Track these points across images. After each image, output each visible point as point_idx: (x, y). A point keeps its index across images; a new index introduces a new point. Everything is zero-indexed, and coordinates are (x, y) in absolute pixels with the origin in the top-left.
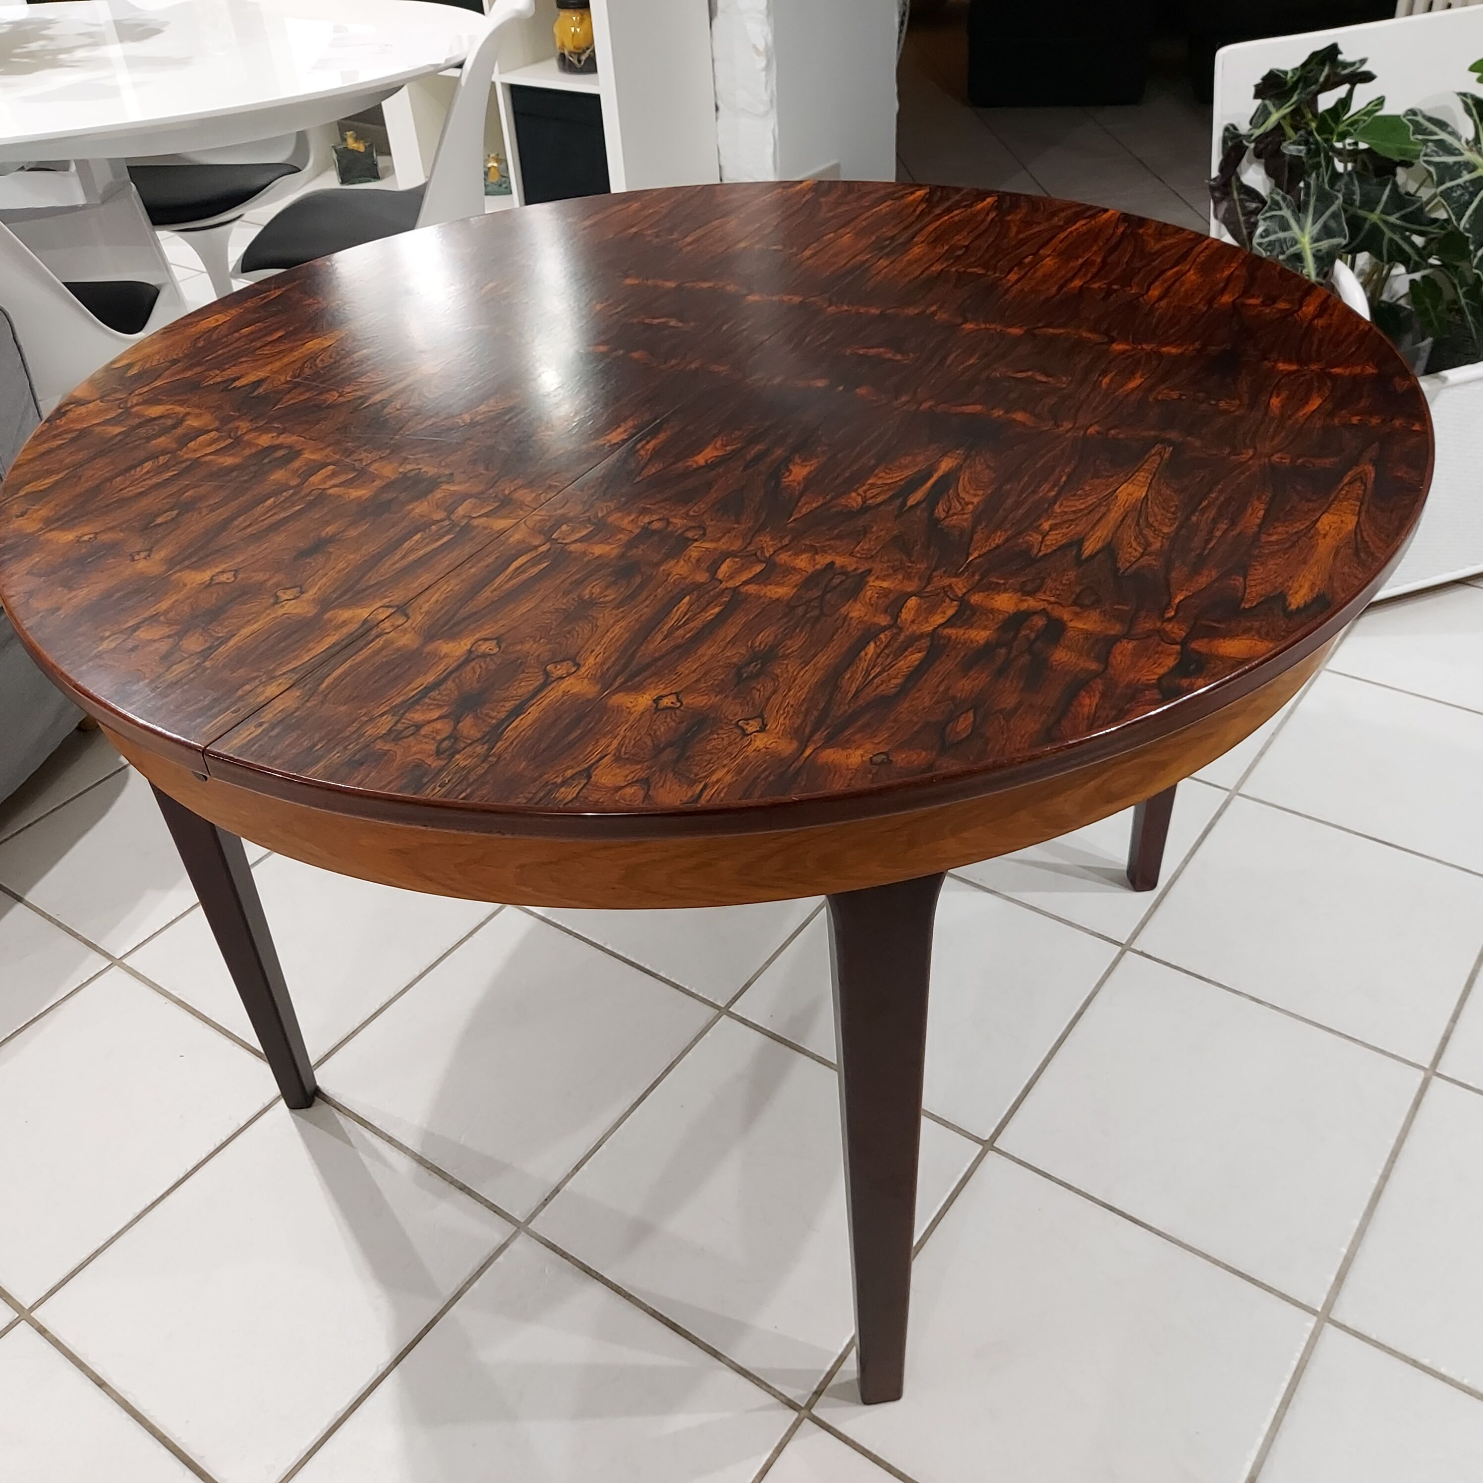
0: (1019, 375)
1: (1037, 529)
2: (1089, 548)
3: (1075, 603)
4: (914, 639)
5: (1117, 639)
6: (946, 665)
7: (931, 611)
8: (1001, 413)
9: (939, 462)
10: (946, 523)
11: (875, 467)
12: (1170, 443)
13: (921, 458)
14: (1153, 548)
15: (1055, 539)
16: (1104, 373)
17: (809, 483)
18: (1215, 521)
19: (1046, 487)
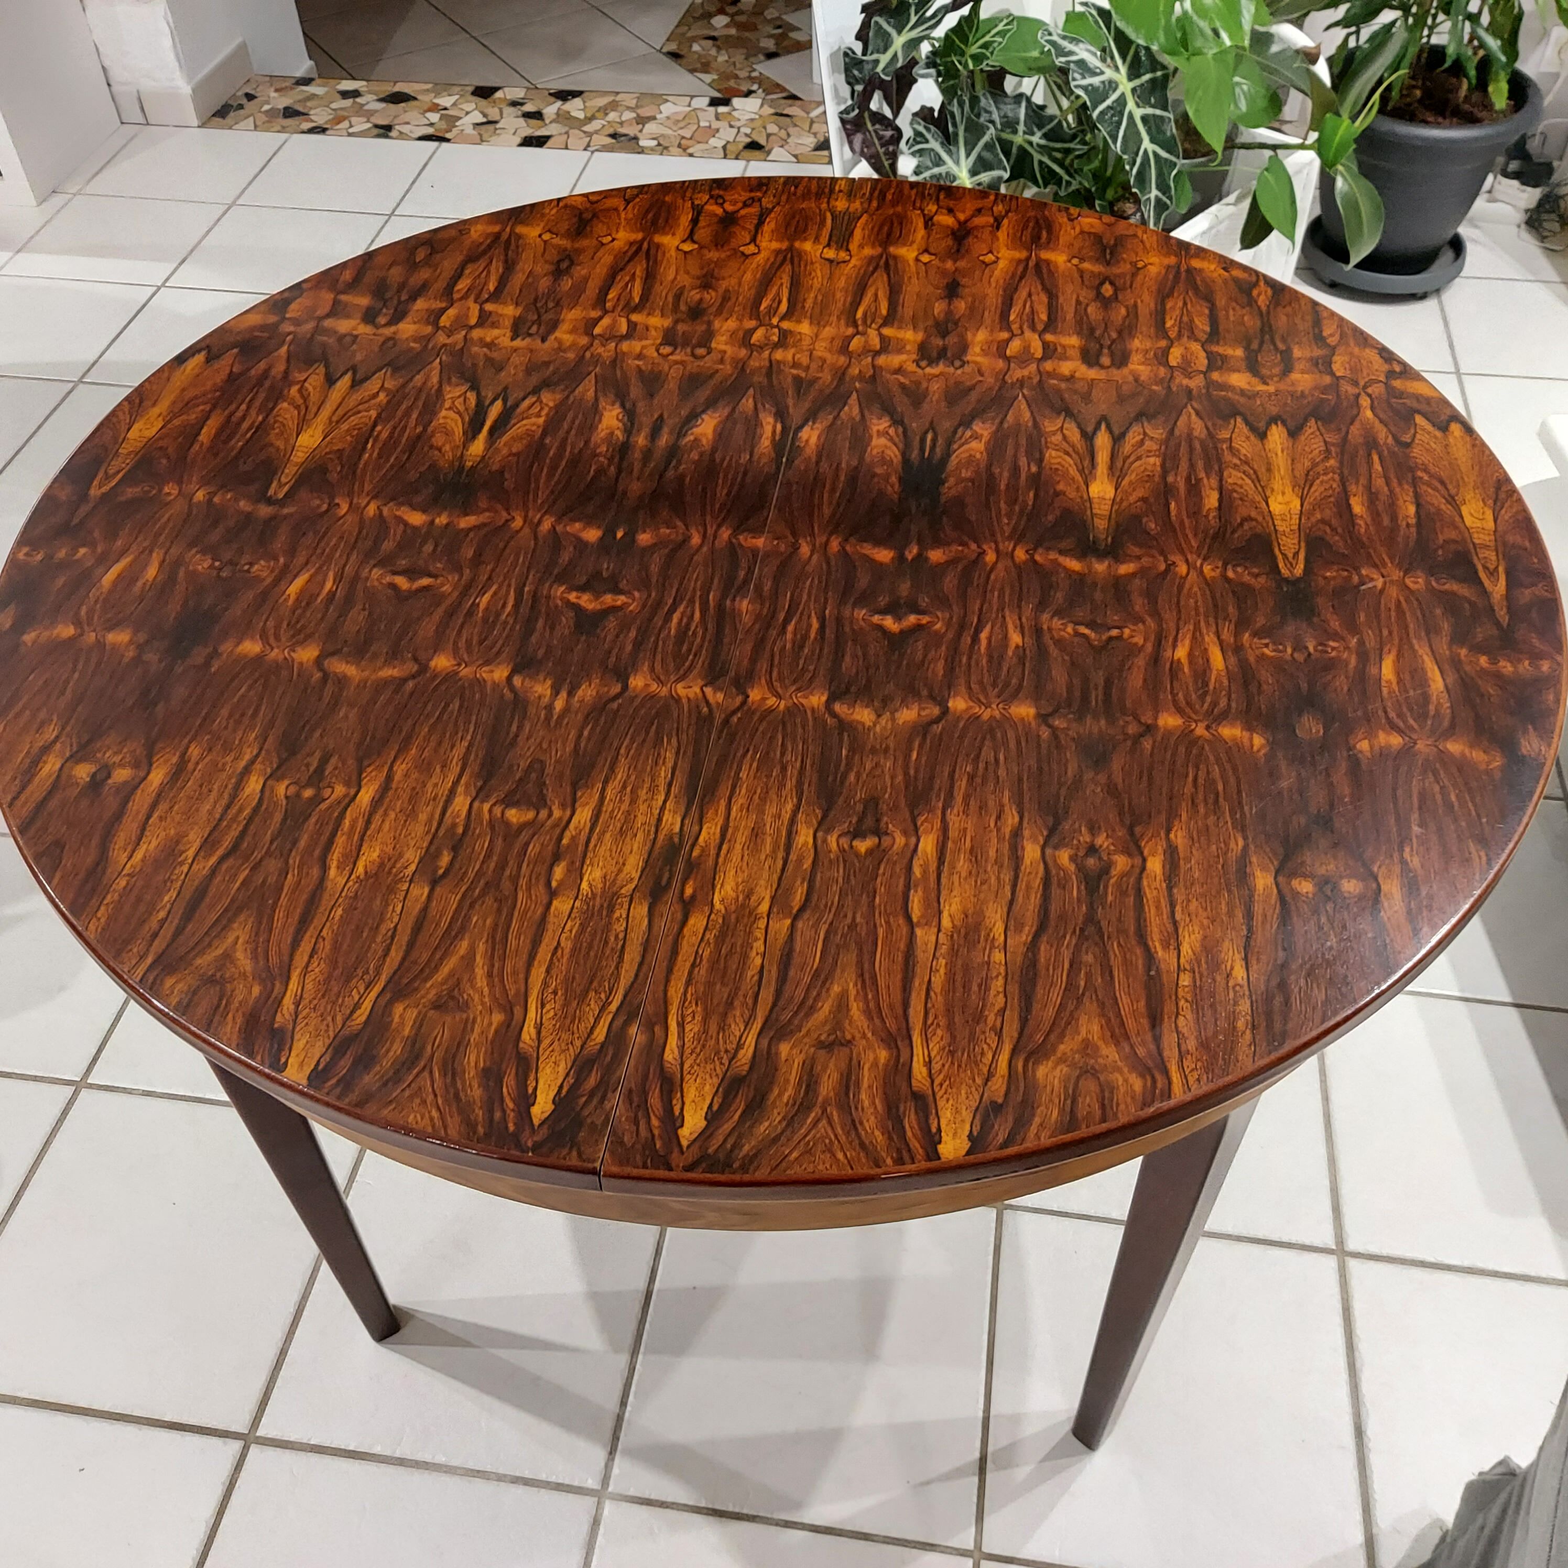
0: (425, 581)
1: (388, 392)
2: (347, 378)
3: (356, 337)
4: (465, 297)
5: (328, 316)
6: (440, 285)
7: (457, 318)
8: (437, 521)
9: (487, 449)
10: (464, 388)
11: (544, 434)
12: (270, 501)
13: (505, 451)
14: (297, 387)
15: (373, 385)
16: (332, 595)
17: (595, 411)
18: (244, 418)
19: (384, 435)
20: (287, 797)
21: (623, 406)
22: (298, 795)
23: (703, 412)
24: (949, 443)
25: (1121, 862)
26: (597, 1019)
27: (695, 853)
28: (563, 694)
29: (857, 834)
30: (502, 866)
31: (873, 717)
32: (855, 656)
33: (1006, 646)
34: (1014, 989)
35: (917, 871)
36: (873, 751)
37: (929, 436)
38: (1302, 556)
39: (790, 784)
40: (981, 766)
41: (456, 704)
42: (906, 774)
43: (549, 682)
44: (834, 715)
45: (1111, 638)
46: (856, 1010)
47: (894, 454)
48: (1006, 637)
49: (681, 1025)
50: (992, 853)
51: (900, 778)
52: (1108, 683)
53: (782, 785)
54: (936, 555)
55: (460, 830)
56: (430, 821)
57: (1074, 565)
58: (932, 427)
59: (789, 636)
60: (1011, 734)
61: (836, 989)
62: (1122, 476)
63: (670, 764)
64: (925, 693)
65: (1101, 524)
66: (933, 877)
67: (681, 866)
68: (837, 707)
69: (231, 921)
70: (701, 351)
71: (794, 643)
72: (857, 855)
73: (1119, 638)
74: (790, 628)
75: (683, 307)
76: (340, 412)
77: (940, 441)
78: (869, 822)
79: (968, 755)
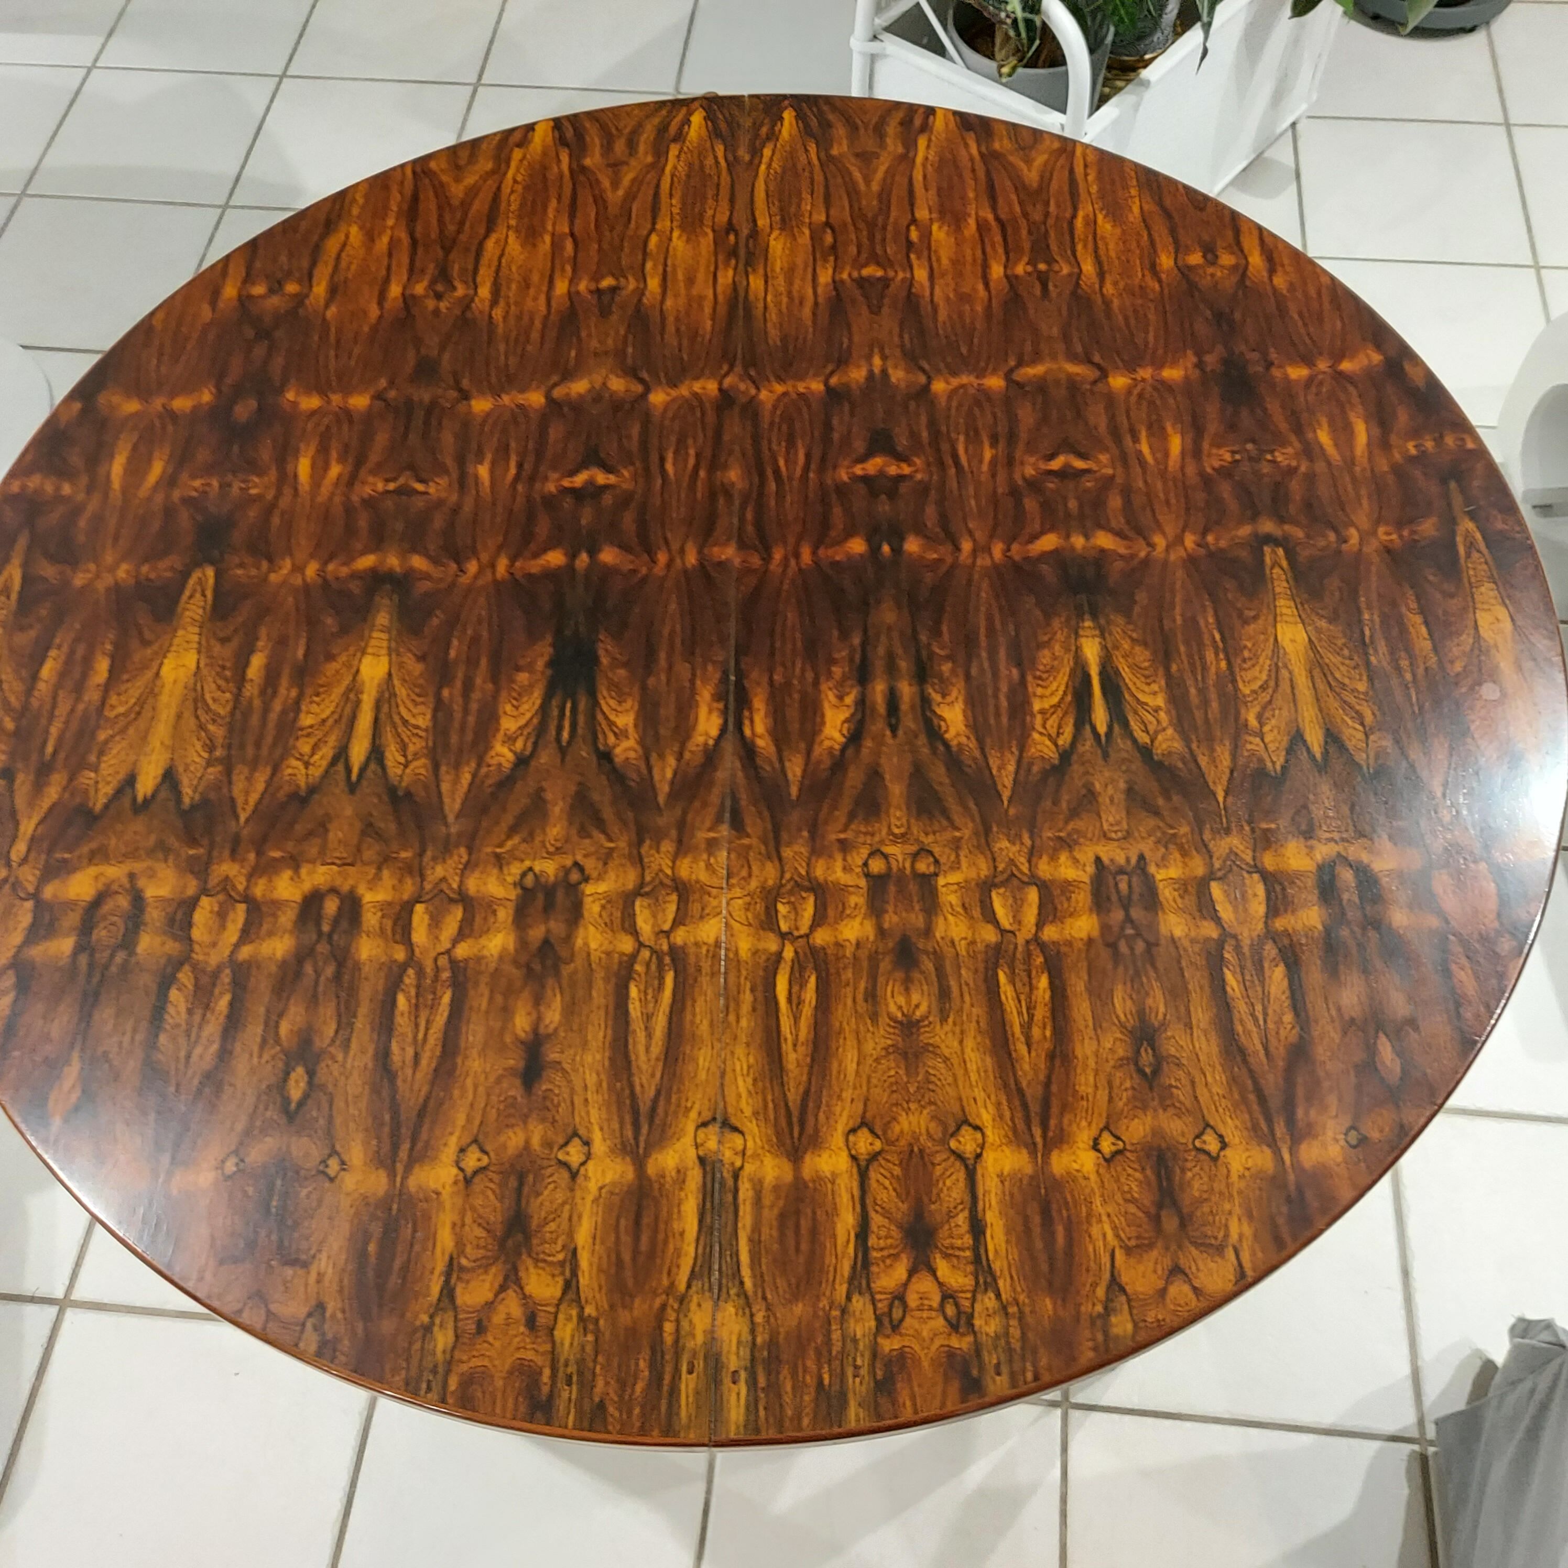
0: (1054, 466)
3: (1357, 833)
4: (1258, 948)
6: (1313, 974)
8: (1082, 540)
9: (1078, 649)
10: (1158, 751)
12: (1274, 541)
13: (1057, 648)
15: (1274, 738)
16: (1135, 437)
17: (976, 731)
18: (1394, 659)
21: (946, 745)
23: (843, 750)
24: (541, 730)
25: (419, 289)
26: (771, 159)
27: (733, 262)
28: (877, 370)
29: (614, 290)
30: (871, 238)
31: (609, 384)
32: (629, 437)
33: (493, 464)
34: (503, 205)
35: (568, 268)
36: (606, 353)
37: (565, 735)
39: (671, 319)
40: (519, 351)
41: (964, 350)
42: (579, 339)
43: (893, 380)
44: (641, 381)
45: (394, 479)
46: (606, 183)
47: (607, 703)
48: (492, 472)
49: (717, 162)
50: (514, 286)
51: (584, 334)
52: (405, 436)
53: (677, 319)
54: (555, 558)
55: (913, 256)
56: (938, 260)
57: (418, 562)
58: (563, 751)
59: (692, 452)
60: (494, 380)
61: (621, 192)
62: (349, 689)
63: (769, 325)
64: (566, 409)
65: (382, 618)
66: (558, 266)
67: (742, 252)
68: (639, 388)
70: (877, 866)
71: (687, 448)
72: (613, 275)
73: (387, 481)
74: (692, 461)
75: (928, 965)
76: (1285, 686)
77: (553, 732)
78: (606, 299)
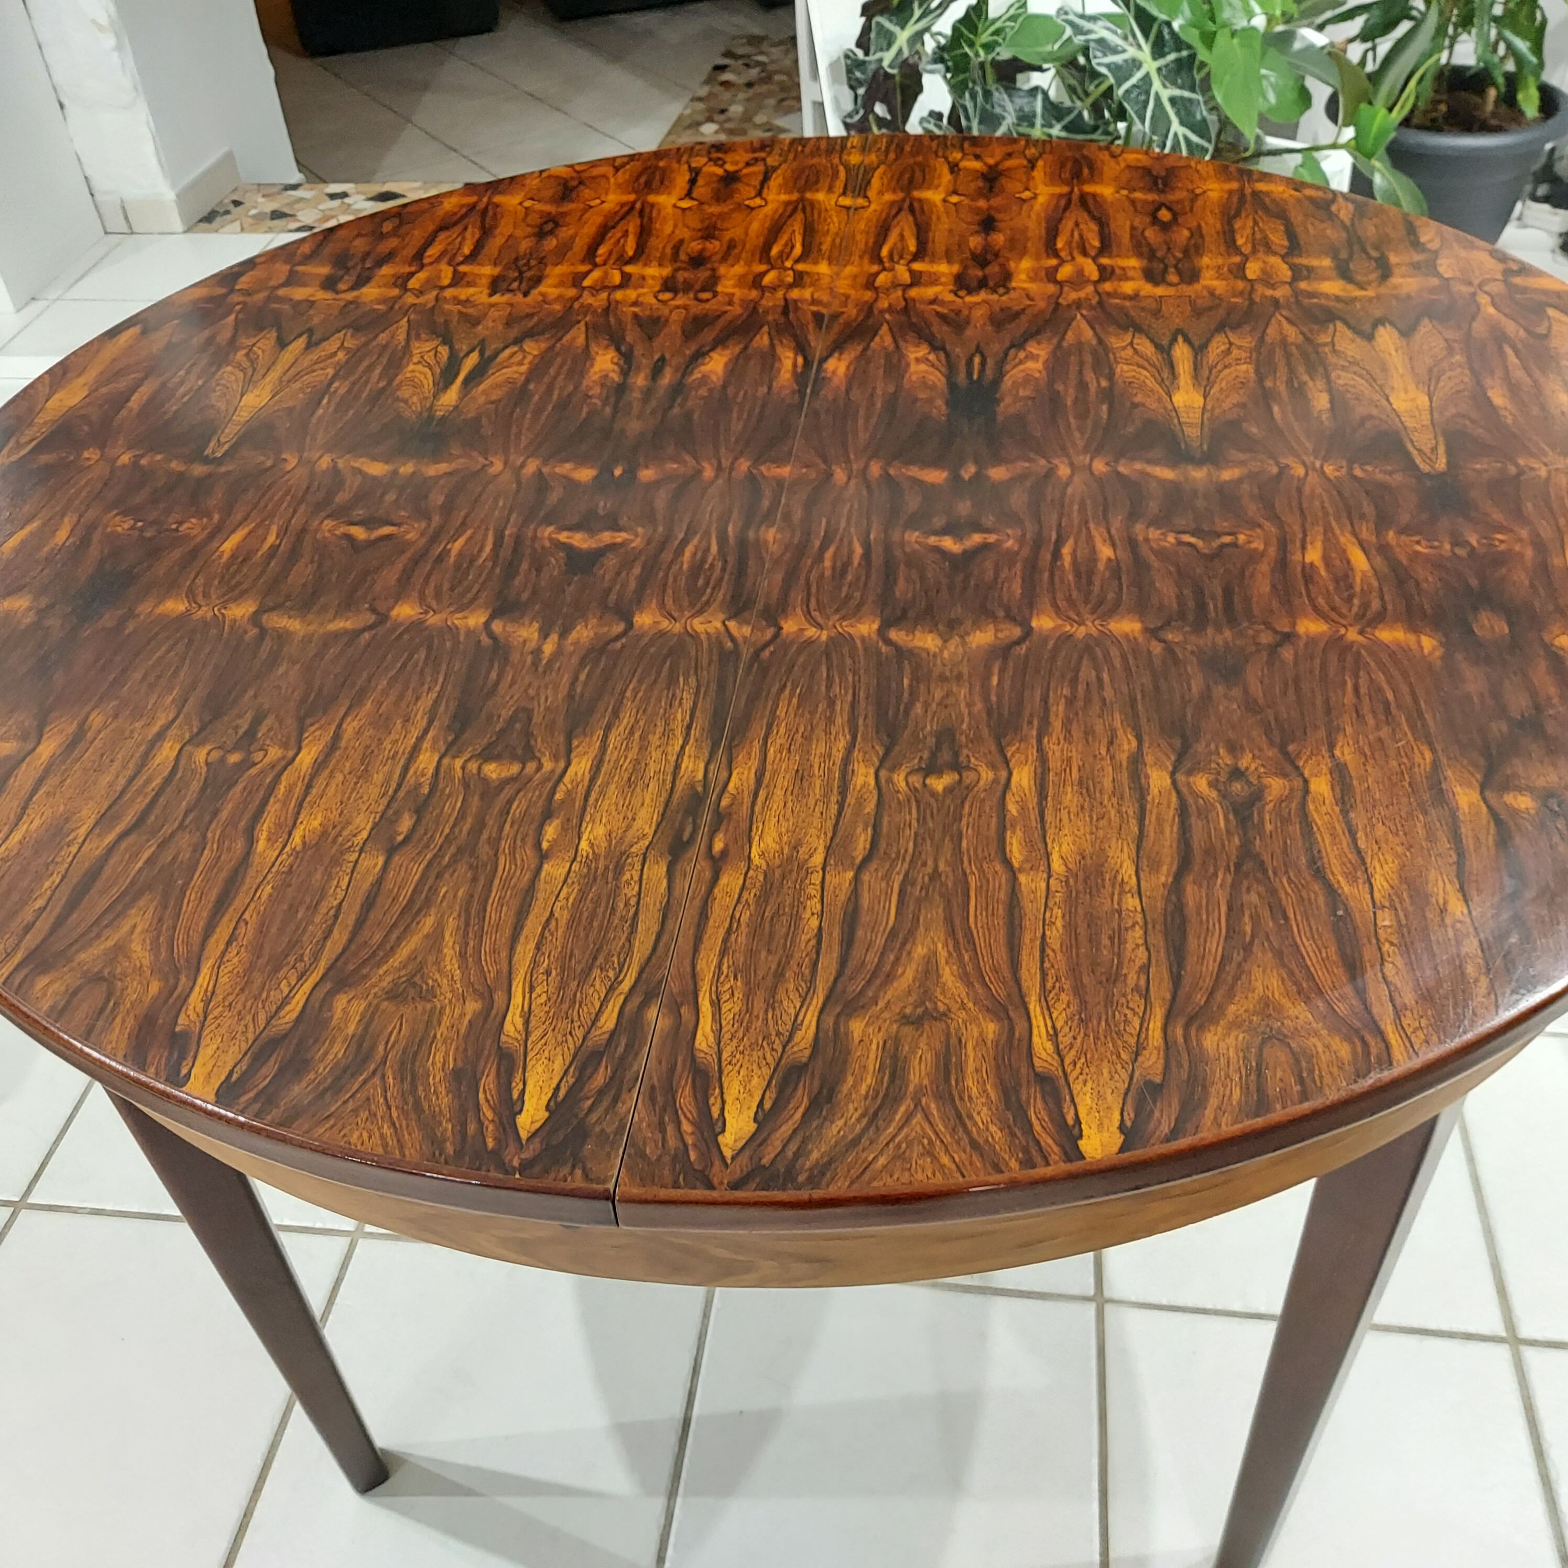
0: (387, 530)
1: (348, 350)
2: (301, 342)
3: (313, 303)
4: (438, 260)
5: (283, 285)
6: (409, 252)
7: (428, 280)
8: (402, 470)
9: (461, 399)
10: (436, 343)
11: (527, 381)
12: (206, 461)
13: (482, 400)
14: (244, 352)
15: (332, 345)
16: (274, 549)
17: (586, 355)
18: (182, 383)
19: (342, 391)
20: (207, 764)
21: (618, 349)
22: (222, 760)
23: (712, 350)
24: (1001, 363)
25: (1276, 786)
26: (604, 1002)
27: (725, 802)
28: (554, 637)
29: (931, 769)
30: (480, 825)
31: (939, 642)
32: (908, 580)
33: (1095, 560)
34: (1157, 940)
35: (1013, 808)
36: (943, 679)
37: (977, 360)
38: (1441, 449)
39: (841, 720)
40: (1081, 689)
41: (422, 655)
42: (986, 699)
43: (536, 625)
44: (888, 642)
45: (1224, 546)
46: (948, 975)
47: (937, 378)
48: (1093, 550)
49: (716, 1005)
50: (1107, 783)
51: (979, 706)
52: (1228, 593)
53: (830, 721)
54: (998, 473)
55: (426, 790)
56: (387, 781)
57: (1167, 474)
58: (978, 350)
59: (827, 563)
60: (1114, 652)
61: (920, 951)
62: (1210, 383)
63: (687, 705)
64: (1001, 613)
65: (1192, 433)
66: (1034, 815)
67: (706, 818)
68: (893, 634)
69: (128, 907)
70: (705, 295)
71: (834, 568)
72: (933, 794)
73: (1234, 545)
74: (829, 555)
75: (683, 257)
76: (292, 372)
77: (990, 363)
78: (945, 756)
79: (1063, 676)
